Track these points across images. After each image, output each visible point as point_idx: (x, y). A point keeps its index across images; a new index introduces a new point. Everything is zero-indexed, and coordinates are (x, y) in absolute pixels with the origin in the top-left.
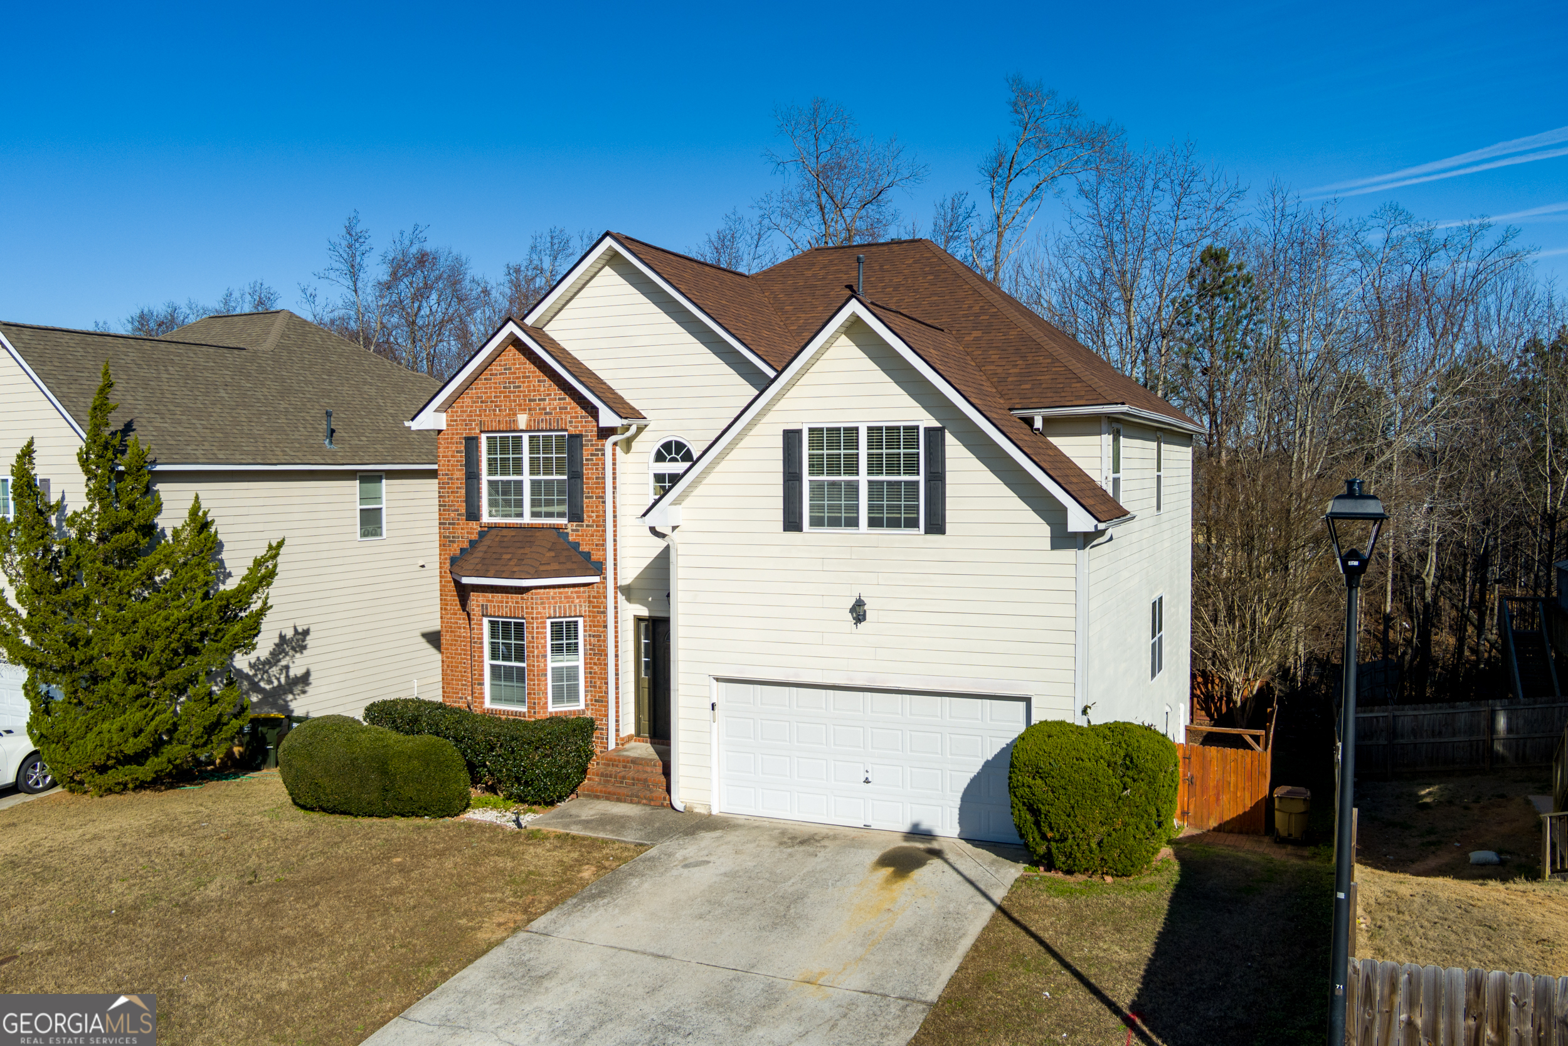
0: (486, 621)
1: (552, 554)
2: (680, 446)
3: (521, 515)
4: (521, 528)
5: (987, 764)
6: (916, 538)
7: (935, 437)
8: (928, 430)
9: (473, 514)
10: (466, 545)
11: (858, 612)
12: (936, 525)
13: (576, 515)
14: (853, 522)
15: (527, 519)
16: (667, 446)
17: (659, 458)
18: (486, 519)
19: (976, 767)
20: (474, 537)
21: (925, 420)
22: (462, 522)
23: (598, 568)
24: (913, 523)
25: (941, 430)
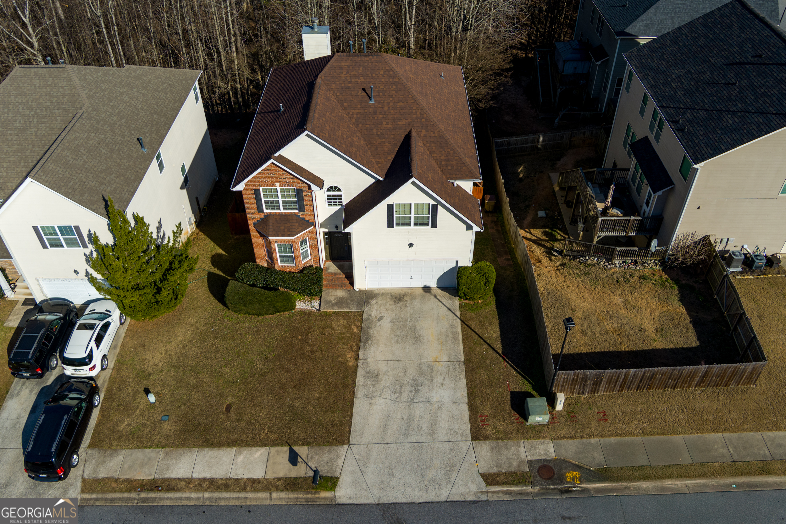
0: (276, 245)
1: (297, 224)
2: (336, 187)
3: (279, 209)
4: (281, 215)
5: (445, 273)
6: (429, 228)
7: (435, 208)
8: (433, 205)
9: (260, 210)
10: (259, 219)
11: (411, 245)
12: (434, 225)
13: (302, 209)
14: (409, 225)
15: (282, 211)
16: (331, 187)
17: (328, 190)
18: (265, 211)
19: (442, 273)
20: (262, 217)
21: (432, 202)
22: (257, 213)
23: (313, 224)
24: (427, 225)
25: (437, 205)
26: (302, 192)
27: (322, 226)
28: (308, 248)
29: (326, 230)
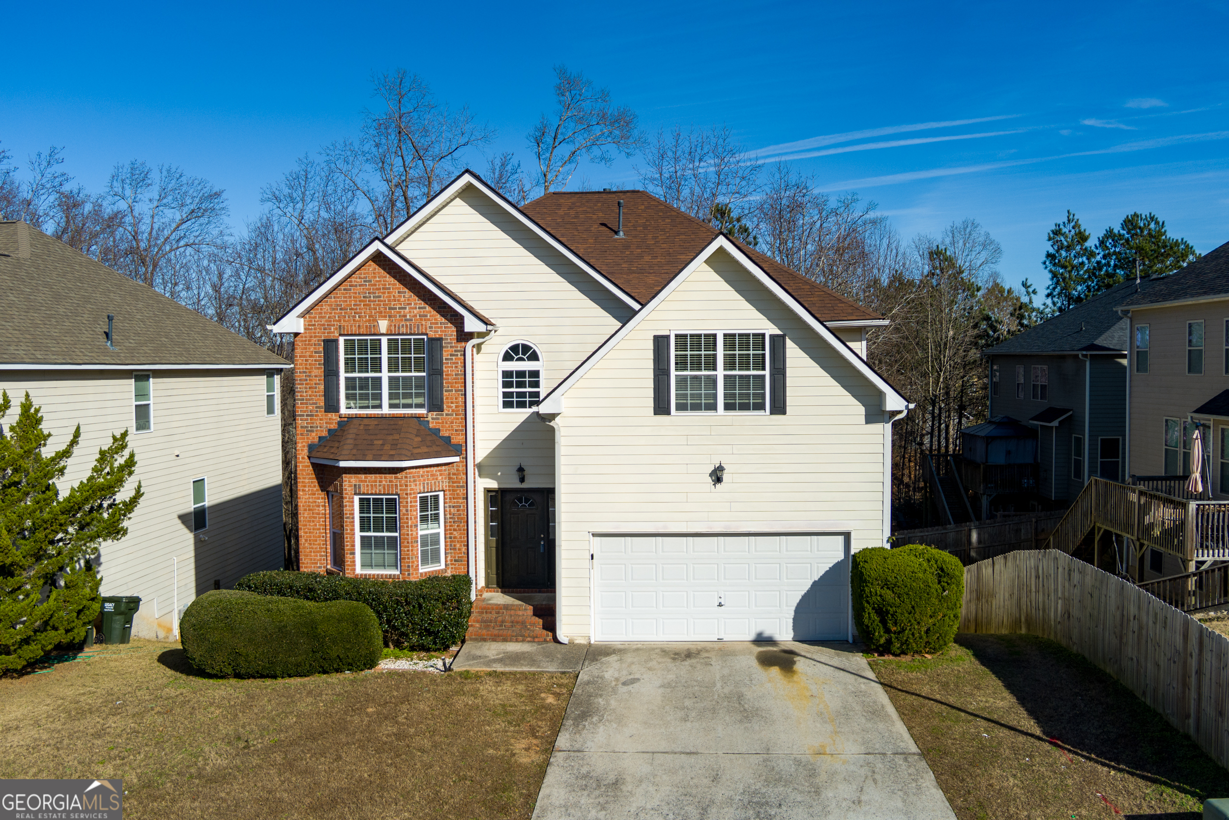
0: (356, 499)
1: (419, 439)
2: (526, 348)
3: (380, 406)
4: (383, 417)
5: (815, 584)
6: (763, 417)
7: (778, 343)
8: (772, 337)
9: (332, 406)
10: (325, 434)
12: (779, 408)
13: (436, 405)
14: (713, 407)
15: (386, 410)
16: (515, 348)
17: (507, 357)
18: (343, 410)
19: (806, 586)
20: (334, 426)
21: (770, 329)
22: (321, 413)
23: (459, 450)
24: (760, 407)
25: (783, 337)
26: (441, 347)
27: (482, 469)
28: (441, 531)
29: (493, 484)
